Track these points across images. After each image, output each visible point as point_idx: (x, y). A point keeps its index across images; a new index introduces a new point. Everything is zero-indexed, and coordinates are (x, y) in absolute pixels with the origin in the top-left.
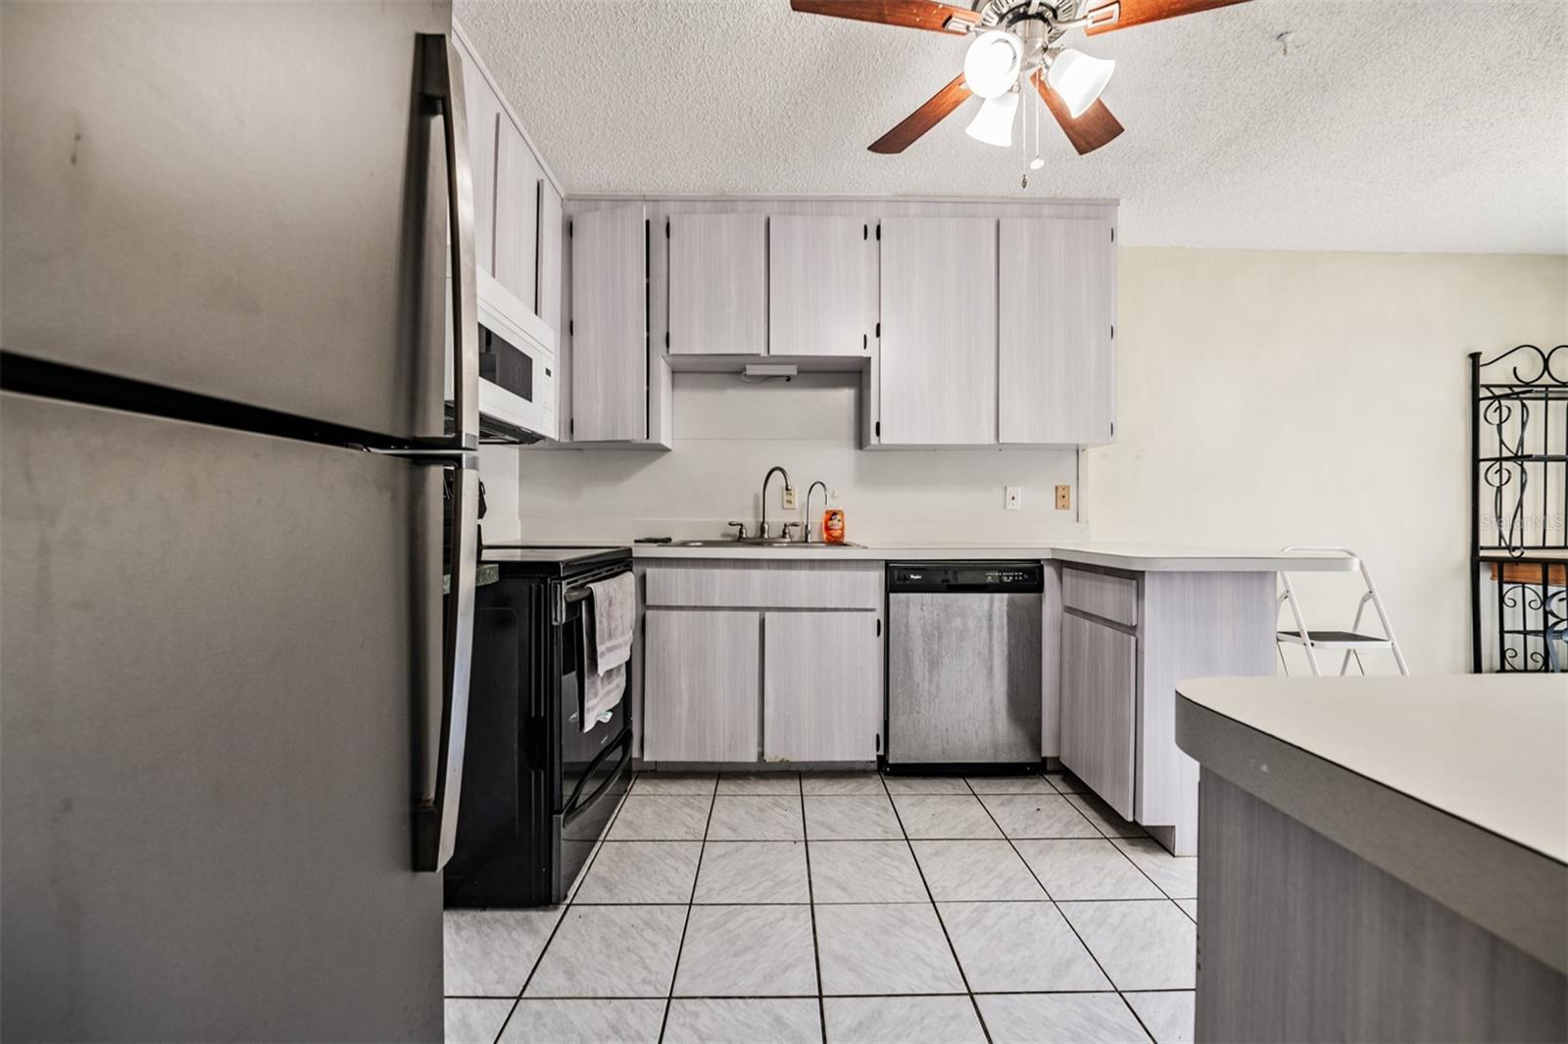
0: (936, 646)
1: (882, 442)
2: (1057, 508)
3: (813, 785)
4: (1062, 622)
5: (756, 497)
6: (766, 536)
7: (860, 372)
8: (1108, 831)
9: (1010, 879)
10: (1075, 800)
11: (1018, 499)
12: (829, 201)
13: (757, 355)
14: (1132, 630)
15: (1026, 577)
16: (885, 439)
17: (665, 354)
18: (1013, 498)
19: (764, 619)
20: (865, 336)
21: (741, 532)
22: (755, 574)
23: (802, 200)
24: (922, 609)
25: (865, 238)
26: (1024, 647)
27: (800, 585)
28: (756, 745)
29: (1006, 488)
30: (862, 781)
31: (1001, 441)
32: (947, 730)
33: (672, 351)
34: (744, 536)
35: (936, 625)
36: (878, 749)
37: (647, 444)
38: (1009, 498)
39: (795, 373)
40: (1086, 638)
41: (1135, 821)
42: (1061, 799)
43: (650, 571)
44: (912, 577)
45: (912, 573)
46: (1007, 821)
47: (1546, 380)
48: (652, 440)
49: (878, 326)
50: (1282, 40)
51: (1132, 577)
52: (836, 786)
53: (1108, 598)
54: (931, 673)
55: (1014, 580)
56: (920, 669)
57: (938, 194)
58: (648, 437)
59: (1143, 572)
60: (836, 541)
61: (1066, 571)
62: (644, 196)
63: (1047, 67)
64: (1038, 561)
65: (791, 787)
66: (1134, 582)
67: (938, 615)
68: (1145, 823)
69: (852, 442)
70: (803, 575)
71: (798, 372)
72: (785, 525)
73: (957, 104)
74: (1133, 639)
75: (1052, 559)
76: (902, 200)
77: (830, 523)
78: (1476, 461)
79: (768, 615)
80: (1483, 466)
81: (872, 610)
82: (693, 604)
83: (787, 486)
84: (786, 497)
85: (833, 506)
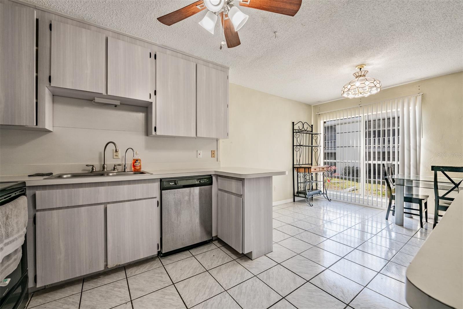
0: (179, 207)
1: (157, 134)
2: (212, 157)
3: (131, 271)
4: (217, 193)
5: (100, 153)
6: (105, 170)
7: (147, 107)
8: (234, 257)
9: (211, 287)
10: (223, 248)
11: (201, 154)
12: (136, 39)
13: (102, 94)
14: (241, 196)
15: (208, 180)
16: (158, 133)
17: (48, 85)
18: (200, 154)
19: (106, 208)
20: (150, 94)
21: (93, 169)
22: (102, 189)
23: (123, 35)
24: (174, 195)
25: (150, 57)
26: (207, 203)
27: (124, 191)
28: (104, 262)
29: (197, 151)
30: (152, 262)
31: (198, 136)
32: (183, 236)
33: (52, 85)
34: (94, 170)
35: (179, 200)
36: (158, 249)
37: (36, 128)
38: (198, 154)
39: (119, 104)
40: (226, 198)
41: (242, 253)
42: (219, 249)
43: (38, 193)
44: (171, 184)
45: (170, 183)
46: (205, 263)
47: (303, 129)
48: (39, 126)
49: (155, 91)
50: (275, 34)
51: (241, 180)
52: (141, 269)
53: (233, 186)
54: (177, 217)
55: (204, 182)
56: (174, 216)
57: (177, 49)
58: (37, 125)
59: (244, 179)
60: (137, 172)
61: (219, 178)
62: (35, 6)
63: (228, 10)
64: (211, 175)
65: (121, 275)
66: (242, 181)
67: (180, 196)
68: (245, 253)
69: (144, 133)
70: (126, 187)
71: (120, 104)
72: (115, 165)
73: (194, 13)
74: (241, 198)
75: (215, 174)
76: (164, 48)
77: (135, 164)
78: (293, 146)
79: (108, 206)
80: (295, 147)
81: (155, 198)
82: (66, 206)
83: (116, 149)
84: (115, 154)
85: (136, 157)
